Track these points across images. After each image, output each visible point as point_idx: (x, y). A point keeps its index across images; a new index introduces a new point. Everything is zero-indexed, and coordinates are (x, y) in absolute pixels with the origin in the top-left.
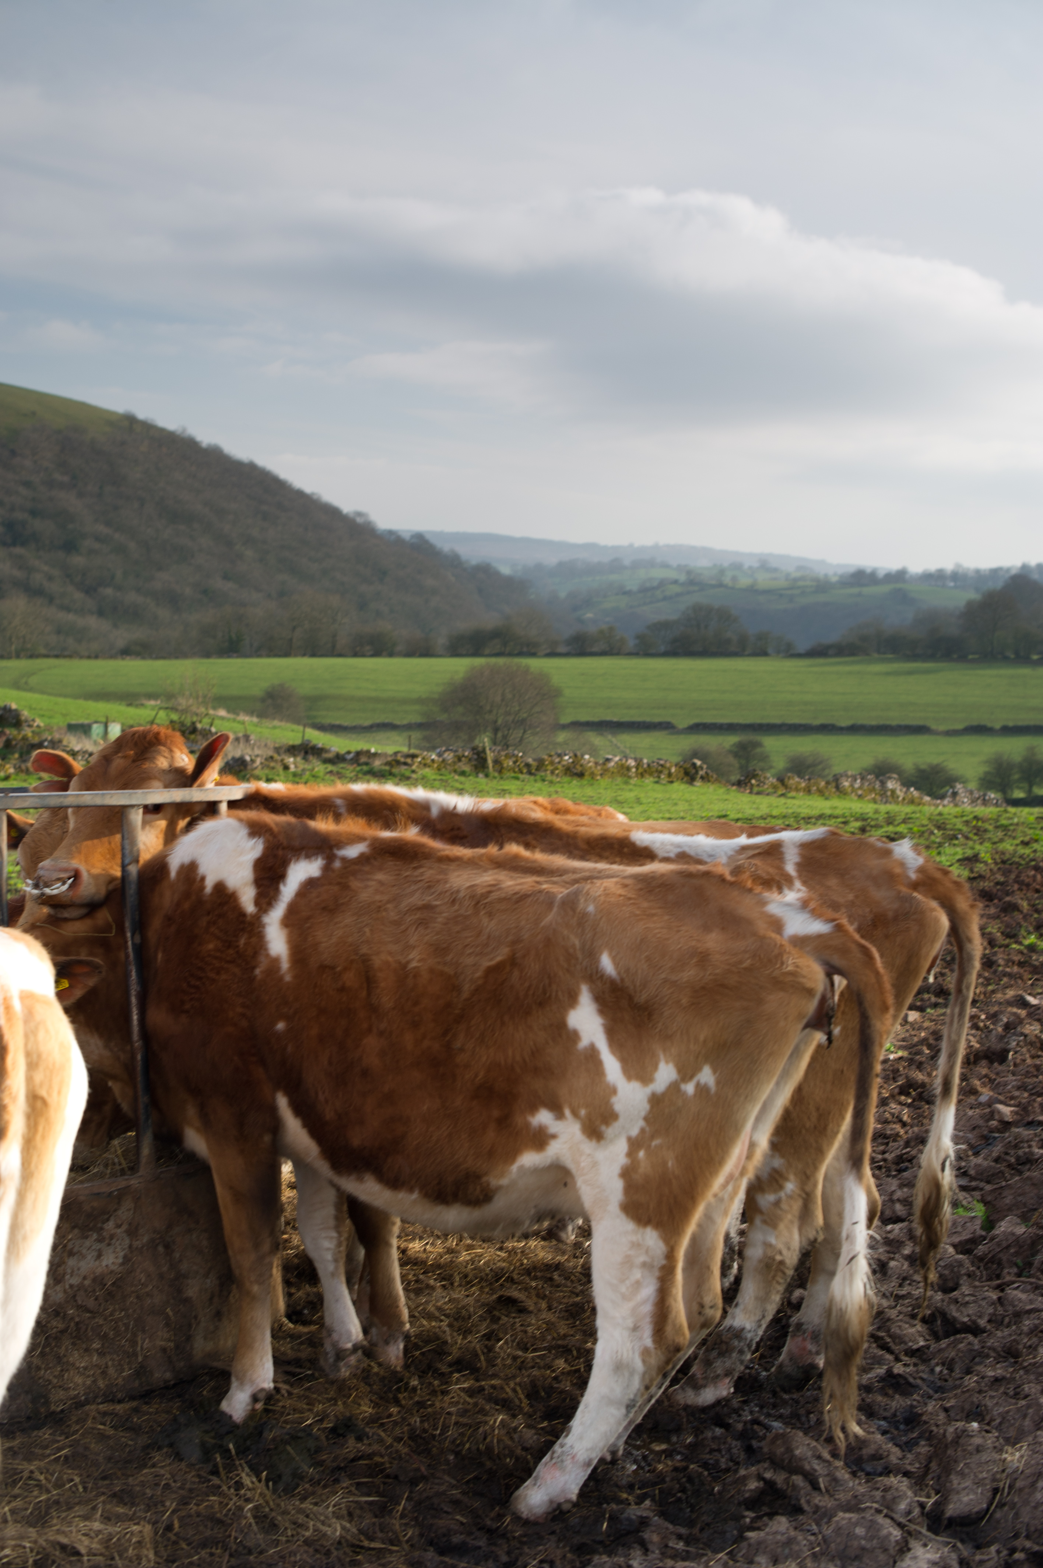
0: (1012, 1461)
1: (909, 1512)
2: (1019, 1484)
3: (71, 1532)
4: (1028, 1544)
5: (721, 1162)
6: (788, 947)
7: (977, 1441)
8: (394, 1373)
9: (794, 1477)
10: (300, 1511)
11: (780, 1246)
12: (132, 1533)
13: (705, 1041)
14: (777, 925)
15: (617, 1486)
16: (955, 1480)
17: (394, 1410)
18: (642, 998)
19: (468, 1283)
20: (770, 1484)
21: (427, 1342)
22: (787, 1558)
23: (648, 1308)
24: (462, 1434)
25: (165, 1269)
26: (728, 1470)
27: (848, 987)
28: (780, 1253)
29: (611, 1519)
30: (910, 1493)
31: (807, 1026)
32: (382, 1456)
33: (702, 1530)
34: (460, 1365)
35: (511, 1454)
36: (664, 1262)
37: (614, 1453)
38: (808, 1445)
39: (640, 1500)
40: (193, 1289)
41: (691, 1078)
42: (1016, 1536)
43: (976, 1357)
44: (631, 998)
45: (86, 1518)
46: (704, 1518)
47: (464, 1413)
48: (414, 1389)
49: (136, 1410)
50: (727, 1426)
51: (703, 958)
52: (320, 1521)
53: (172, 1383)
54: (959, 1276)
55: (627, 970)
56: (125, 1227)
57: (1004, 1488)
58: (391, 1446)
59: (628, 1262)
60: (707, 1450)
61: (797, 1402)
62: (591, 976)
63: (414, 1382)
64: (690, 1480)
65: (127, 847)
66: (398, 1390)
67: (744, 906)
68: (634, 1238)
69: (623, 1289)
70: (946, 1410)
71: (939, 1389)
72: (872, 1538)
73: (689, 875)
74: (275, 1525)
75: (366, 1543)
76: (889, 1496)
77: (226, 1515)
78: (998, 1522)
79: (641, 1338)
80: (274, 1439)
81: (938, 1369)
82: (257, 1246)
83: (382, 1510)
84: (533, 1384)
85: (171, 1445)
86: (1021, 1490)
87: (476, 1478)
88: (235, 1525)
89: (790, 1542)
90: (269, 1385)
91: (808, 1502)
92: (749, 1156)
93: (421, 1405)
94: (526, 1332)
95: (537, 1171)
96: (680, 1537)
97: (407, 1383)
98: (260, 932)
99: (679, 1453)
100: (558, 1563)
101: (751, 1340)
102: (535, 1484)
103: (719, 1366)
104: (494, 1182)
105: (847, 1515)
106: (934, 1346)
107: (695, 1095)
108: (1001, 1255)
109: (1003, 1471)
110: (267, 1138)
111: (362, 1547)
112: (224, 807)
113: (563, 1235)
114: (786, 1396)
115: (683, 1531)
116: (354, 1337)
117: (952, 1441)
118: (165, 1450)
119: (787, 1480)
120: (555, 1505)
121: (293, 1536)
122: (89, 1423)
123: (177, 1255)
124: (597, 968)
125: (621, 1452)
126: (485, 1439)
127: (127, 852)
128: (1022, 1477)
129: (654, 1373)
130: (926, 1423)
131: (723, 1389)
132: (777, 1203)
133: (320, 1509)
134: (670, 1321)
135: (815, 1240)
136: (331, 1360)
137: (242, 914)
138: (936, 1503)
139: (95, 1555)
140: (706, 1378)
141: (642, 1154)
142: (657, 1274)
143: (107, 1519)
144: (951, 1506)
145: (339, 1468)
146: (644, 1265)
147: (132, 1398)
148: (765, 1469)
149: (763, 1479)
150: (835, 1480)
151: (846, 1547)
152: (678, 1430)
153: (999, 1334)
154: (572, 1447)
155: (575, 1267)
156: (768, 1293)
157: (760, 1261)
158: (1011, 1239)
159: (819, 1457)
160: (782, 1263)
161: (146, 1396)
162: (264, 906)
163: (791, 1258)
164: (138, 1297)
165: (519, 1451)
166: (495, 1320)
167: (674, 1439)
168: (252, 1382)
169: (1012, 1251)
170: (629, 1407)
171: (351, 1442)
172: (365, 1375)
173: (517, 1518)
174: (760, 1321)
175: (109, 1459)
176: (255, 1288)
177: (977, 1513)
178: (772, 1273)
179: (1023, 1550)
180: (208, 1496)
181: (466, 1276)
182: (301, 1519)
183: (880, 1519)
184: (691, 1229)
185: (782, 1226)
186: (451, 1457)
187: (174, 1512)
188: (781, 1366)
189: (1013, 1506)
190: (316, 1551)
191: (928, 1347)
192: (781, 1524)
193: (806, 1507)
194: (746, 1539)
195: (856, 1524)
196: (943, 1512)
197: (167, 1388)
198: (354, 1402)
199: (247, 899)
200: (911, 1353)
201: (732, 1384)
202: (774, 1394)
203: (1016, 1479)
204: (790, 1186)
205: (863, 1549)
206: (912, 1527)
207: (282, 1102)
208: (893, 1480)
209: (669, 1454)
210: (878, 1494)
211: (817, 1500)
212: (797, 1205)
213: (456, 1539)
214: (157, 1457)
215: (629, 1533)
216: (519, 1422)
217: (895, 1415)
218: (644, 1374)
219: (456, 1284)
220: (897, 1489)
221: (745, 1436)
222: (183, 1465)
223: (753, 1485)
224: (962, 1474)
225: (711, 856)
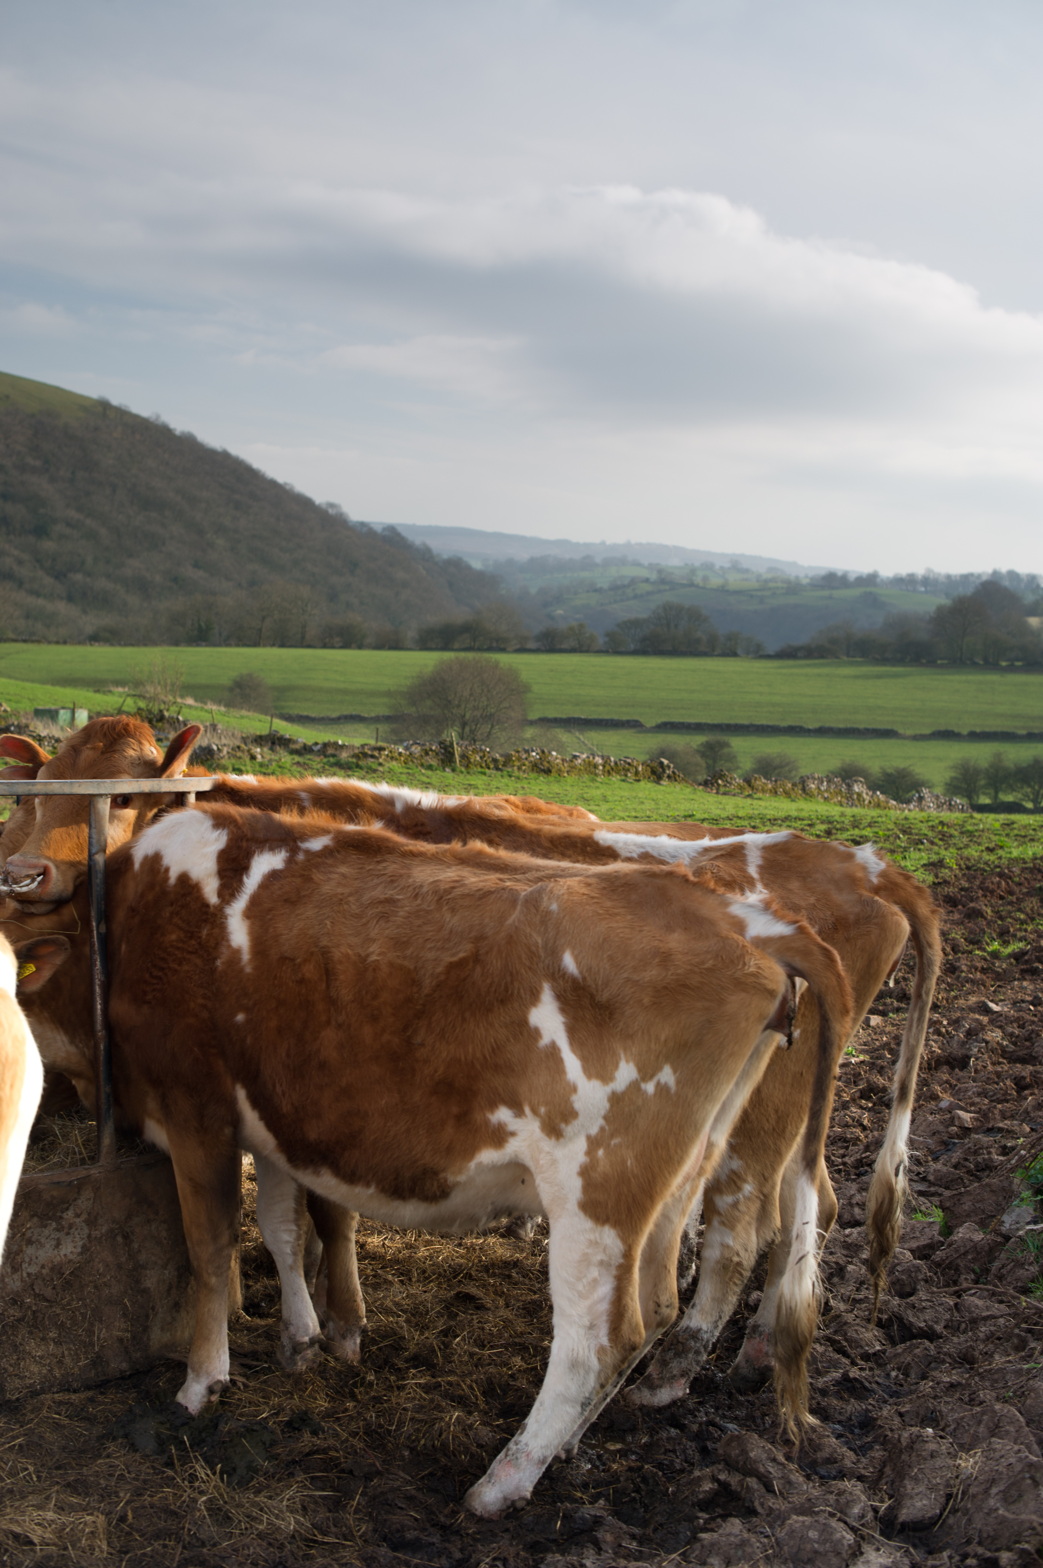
0: (966, 1467)
1: (863, 1516)
2: (972, 1490)
3: (24, 1521)
4: (980, 1550)
5: (680, 1162)
6: (750, 948)
7: (932, 1446)
8: (351, 1367)
9: (748, 1479)
10: (255, 1504)
11: (738, 1247)
12: (86, 1524)
13: (666, 1041)
14: (740, 926)
15: (572, 1485)
16: (909, 1485)
17: (350, 1405)
18: (604, 996)
19: (427, 1278)
20: (724, 1486)
21: (384, 1337)
22: (739, 1560)
23: (604, 1307)
24: (418, 1430)
25: (123, 1259)
26: (682, 1471)
27: (809, 989)
28: (738, 1255)
29: (565, 1517)
30: (863, 1498)
31: (767, 1027)
32: (337, 1451)
33: (655, 1530)
34: (416, 1361)
35: (467, 1450)
36: (621, 1261)
37: (568, 1451)
38: (763, 1447)
39: (594, 1500)
40: (151, 1280)
41: (651, 1077)
42: (969, 1542)
43: (932, 1362)
44: (592, 997)
45: (39, 1507)
46: (658, 1518)
47: (420, 1409)
48: (371, 1384)
49: (91, 1400)
50: (681, 1427)
51: (665, 958)
52: (273, 1514)
53: (128, 1373)
54: (916, 1281)
55: (590, 969)
56: (84, 1216)
57: (957, 1493)
58: (347, 1440)
59: (585, 1260)
60: (663, 1450)
61: (752, 1404)
62: (553, 974)
63: (371, 1377)
64: (645, 1480)
65: (94, 836)
66: (355, 1385)
67: (707, 907)
68: (592, 1237)
69: (580, 1287)
70: (901, 1415)
71: (895, 1394)
72: (825, 1541)
73: (653, 875)
74: (229, 1518)
75: (320, 1538)
76: (843, 1500)
77: (180, 1507)
78: (951, 1527)
79: (597, 1337)
80: (229, 1432)
81: (894, 1374)
82: (215, 1238)
83: (336, 1505)
84: (490, 1381)
85: (126, 1436)
86: (974, 1496)
87: (431, 1474)
88: (189, 1517)
89: (743, 1543)
90: (225, 1377)
91: (762, 1504)
92: (707, 1156)
93: (377, 1400)
94: (483, 1329)
95: (495, 1168)
96: (633, 1537)
97: (364, 1378)
98: (223, 923)
99: (634, 1453)
100: (511, 1561)
101: (708, 1341)
102: (489, 1482)
103: (675, 1367)
104: (451, 1178)
105: (801, 1518)
106: (890, 1351)
107: (655, 1094)
108: (959, 1261)
109: (957, 1477)
110: (228, 1131)
111: (316, 1542)
112: (192, 798)
113: (522, 1233)
114: (741, 1398)
115: (636, 1531)
116: (311, 1331)
117: (907, 1447)
118: (120, 1440)
119: (741, 1483)
120: (509, 1503)
121: (246, 1529)
122: (44, 1412)
123: (136, 1246)
124: (559, 966)
125: (576, 1451)
126: (440, 1436)
127: (94, 841)
128: (976, 1483)
129: (610, 1372)
130: (880, 1427)
131: (679, 1390)
132: (735, 1205)
133: (274, 1503)
134: (626, 1320)
135: (773, 1241)
136: (288, 1353)
137: (207, 905)
138: (890, 1508)
139: (48, 1545)
140: (662, 1378)
141: (601, 1152)
142: (614, 1272)
143: (60, 1508)
144: (904, 1511)
145: (294, 1462)
146: (601, 1263)
147: (88, 1388)
148: (720, 1470)
149: (718, 1481)
150: (789, 1482)
151: (799, 1549)
152: (633, 1430)
153: (955, 1339)
154: (526, 1445)
155: (534, 1265)
156: (725, 1295)
157: (718, 1262)
158: (969, 1245)
159: (774, 1460)
160: (739, 1264)
161: (102, 1386)
162: (227, 897)
163: (749, 1259)
164: (96, 1287)
165: (474, 1448)
166: (453, 1316)
167: (629, 1439)
168: (208, 1374)
169: (970, 1257)
170: (584, 1405)
171: (307, 1436)
172: (322, 1370)
173: (471, 1515)
174: (716, 1322)
175: (64, 1448)
176: (213, 1280)
177: (930, 1518)
178: (730, 1274)
179: (976, 1556)
180: (163, 1487)
181: (424, 1272)
182: (255, 1512)
183: (833, 1523)
184: (649, 1228)
185: (739, 1228)
186: (406, 1453)
187: (127, 1503)
188: (737, 1368)
189: (966, 1512)
190: (270, 1544)
191: (884, 1352)
192: (735, 1526)
193: (760, 1509)
194: (700, 1540)
195: (809, 1528)
196: (896, 1517)
197: (123, 1378)
198: (310, 1396)
199: (211, 890)
200: (866, 1357)
201: (688, 1385)
202: (730, 1395)
203: (969, 1485)
204: (748, 1188)
205: (816, 1552)
206: (865, 1531)
207: (241, 1094)
208: (847, 1484)
209: (623, 1453)
210: (832, 1498)
211: (771, 1502)
212: (755, 1207)
213: (410, 1535)
214: (112, 1447)
215: (582, 1532)
216: (475, 1419)
217: (850, 1419)
218: (599, 1373)
219: (414, 1280)
220: (851, 1493)
221: (700, 1437)
222: (138, 1456)
223: (707, 1486)
224: (916, 1479)
225: (674, 857)
